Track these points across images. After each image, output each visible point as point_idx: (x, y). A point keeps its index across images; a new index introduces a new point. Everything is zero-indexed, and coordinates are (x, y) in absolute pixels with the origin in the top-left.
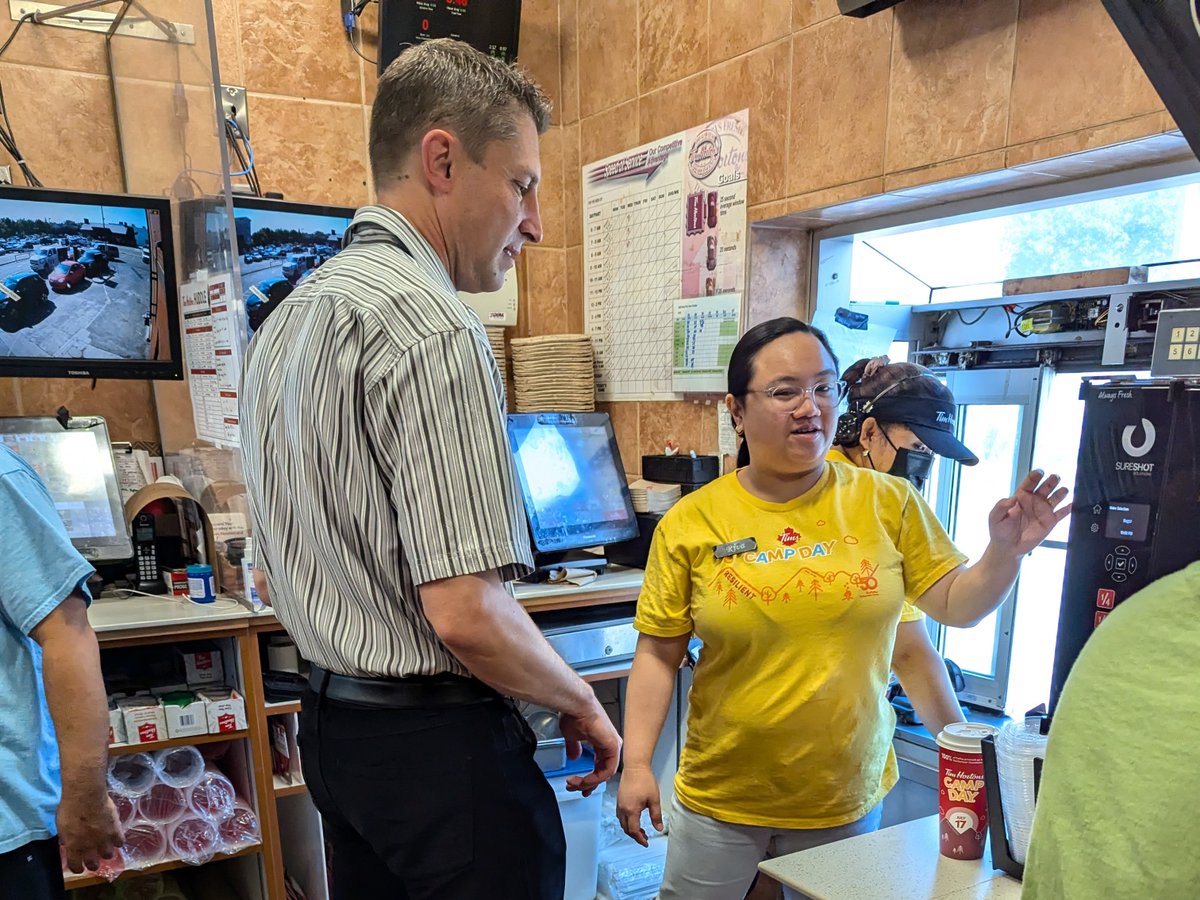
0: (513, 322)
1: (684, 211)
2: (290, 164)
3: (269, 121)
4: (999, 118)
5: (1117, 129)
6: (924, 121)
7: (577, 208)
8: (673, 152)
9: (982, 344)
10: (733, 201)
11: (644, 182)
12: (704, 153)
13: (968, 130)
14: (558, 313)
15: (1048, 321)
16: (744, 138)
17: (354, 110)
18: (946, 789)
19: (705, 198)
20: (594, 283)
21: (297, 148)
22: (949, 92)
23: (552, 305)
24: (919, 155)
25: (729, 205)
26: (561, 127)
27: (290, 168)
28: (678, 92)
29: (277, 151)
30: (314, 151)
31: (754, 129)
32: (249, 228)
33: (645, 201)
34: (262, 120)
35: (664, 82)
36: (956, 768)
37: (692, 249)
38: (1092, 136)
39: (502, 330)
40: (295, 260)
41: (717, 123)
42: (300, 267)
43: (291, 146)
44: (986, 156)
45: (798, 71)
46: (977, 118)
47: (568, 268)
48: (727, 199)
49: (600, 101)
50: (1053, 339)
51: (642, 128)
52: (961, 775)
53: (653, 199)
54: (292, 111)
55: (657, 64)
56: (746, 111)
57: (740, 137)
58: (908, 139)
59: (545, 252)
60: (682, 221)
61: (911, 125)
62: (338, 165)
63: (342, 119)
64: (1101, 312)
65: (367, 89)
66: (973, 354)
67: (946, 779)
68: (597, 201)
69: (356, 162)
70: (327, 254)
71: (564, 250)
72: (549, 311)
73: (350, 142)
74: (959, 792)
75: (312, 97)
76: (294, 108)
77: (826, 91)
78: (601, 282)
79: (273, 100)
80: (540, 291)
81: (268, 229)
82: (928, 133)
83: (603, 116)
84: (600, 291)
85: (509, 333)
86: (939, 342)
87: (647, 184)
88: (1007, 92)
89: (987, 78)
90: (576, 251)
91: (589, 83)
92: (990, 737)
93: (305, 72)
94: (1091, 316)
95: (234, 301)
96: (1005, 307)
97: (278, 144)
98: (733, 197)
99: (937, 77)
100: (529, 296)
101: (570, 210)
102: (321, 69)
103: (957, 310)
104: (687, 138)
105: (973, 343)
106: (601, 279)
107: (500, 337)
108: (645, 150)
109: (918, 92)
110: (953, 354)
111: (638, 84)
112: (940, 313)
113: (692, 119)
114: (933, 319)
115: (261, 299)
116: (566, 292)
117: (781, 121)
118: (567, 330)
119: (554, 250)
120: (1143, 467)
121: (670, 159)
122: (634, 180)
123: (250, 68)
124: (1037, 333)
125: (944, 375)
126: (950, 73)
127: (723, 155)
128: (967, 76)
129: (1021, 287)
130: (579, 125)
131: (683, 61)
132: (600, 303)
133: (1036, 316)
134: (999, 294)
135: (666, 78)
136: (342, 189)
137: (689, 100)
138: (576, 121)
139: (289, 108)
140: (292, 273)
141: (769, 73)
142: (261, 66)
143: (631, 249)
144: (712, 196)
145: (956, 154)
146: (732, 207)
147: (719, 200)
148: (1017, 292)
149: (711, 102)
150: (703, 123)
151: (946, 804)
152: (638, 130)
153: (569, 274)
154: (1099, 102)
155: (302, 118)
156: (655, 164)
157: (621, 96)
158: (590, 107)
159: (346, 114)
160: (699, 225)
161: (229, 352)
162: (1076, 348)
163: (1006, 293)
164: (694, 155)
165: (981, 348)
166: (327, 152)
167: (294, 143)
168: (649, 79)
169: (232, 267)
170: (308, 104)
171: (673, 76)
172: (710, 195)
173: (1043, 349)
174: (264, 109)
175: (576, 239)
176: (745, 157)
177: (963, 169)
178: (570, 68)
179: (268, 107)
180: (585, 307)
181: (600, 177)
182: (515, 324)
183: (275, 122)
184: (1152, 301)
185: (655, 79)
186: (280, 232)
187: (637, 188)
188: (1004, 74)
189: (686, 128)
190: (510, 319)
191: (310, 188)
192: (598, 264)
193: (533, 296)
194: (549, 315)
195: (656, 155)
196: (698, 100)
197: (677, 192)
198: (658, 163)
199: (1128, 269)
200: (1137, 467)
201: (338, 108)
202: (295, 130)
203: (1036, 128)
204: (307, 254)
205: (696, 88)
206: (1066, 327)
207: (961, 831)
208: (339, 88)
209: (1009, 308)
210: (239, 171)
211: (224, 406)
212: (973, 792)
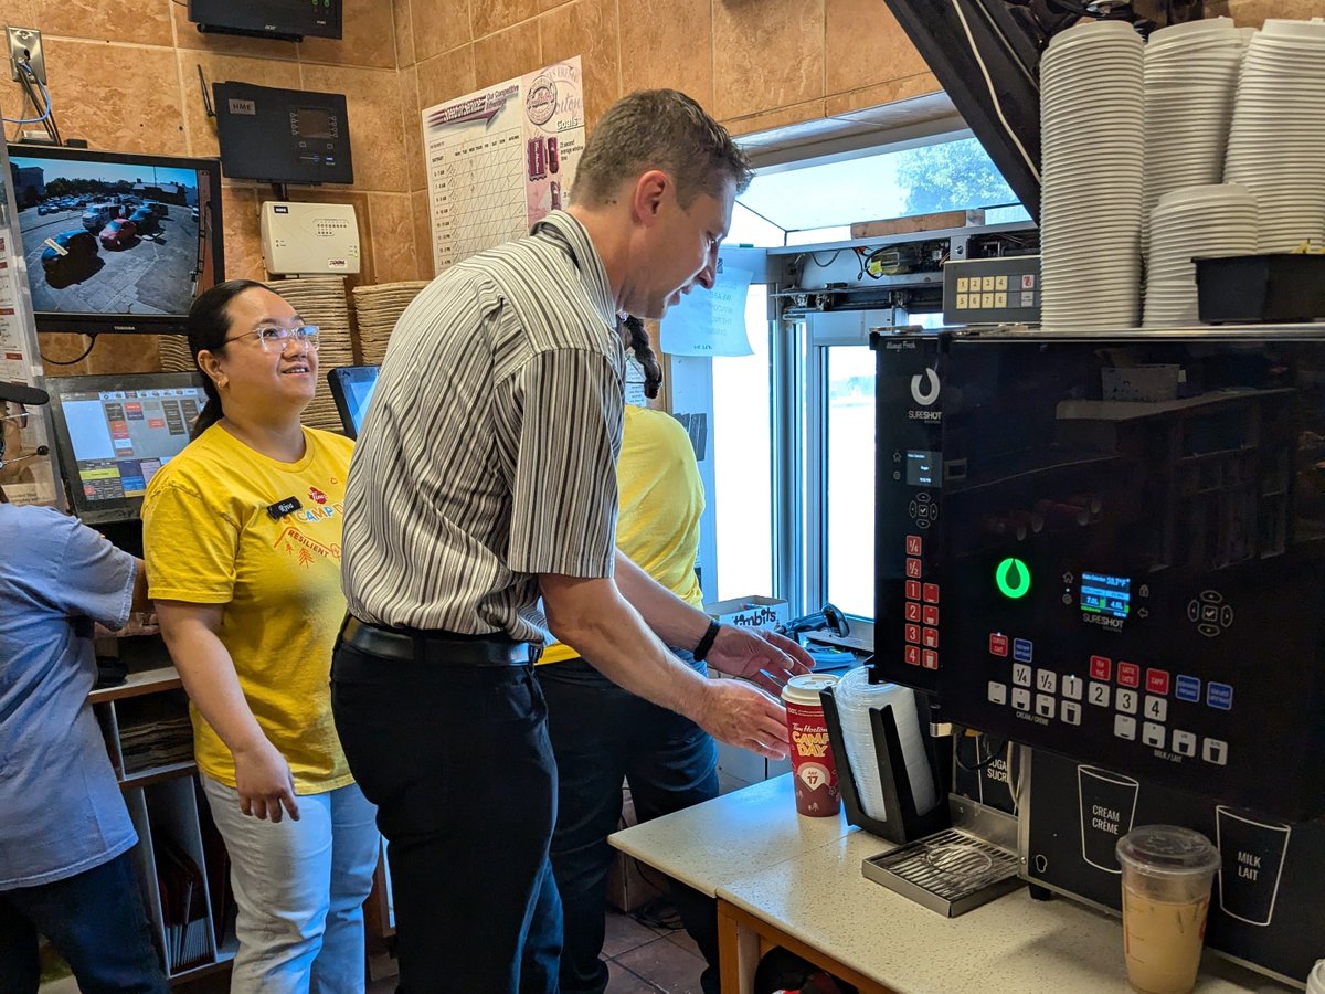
0: (357, 270)
1: (525, 157)
2: (95, 109)
3: (68, 65)
4: (815, 68)
5: (924, 80)
6: (747, 71)
7: (420, 152)
8: (511, 97)
9: (837, 285)
10: (572, 147)
11: (484, 127)
12: (540, 99)
13: (789, 79)
14: (408, 260)
15: (896, 263)
16: (579, 85)
17: (164, 53)
18: (795, 744)
19: (546, 144)
20: (441, 228)
21: (103, 92)
22: (767, 43)
23: (400, 250)
24: (745, 104)
25: (569, 151)
26: (397, 70)
27: (95, 113)
28: (510, 38)
29: (80, 96)
30: (122, 96)
31: (587, 77)
32: (42, 178)
33: (487, 145)
34: (61, 64)
35: (495, 29)
36: (803, 722)
37: (536, 194)
38: (901, 87)
39: (341, 278)
40: (97, 210)
41: (551, 69)
42: (102, 218)
43: (95, 90)
44: (807, 106)
45: (624, 20)
46: (796, 68)
47: (414, 214)
48: (566, 145)
49: (434, 45)
50: (903, 280)
51: (478, 73)
52: (808, 728)
53: (494, 144)
54: (95, 55)
55: (489, 10)
56: (579, 57)
57: (575, 84)
58: (734, 88)
59: (387, 197)
60: (524, 166)
61: (735, 75)
62: (149, 109)
63: (152, 63)
64: (943, 254)
65: (179, 31)
66: (829, 295)
67: (795, 734)
68: (439, 145)
69: (170, 107)
70: (133, 204)
71: (409, 195)
72: (396, 257)
73: (162, 86)
74: (808, 747)
75: (116, 39)
76: (97, 51)
77: (654, 39)
78: (449, 227)
79: (72, 43)
80: (385, 237)
81: (63, 179)
82: (752, 82)
83: (440, 60)
84: (449, 236)
85: (351, 281)
86: (798, 284)
87: (487, 129)
88: (821, 44)
89: (802, 29)
90: (421, 196)
91: (422, 27)
92: (829, 689)
93: (108, 14)
94: (935, 258)
95: (14, 257)
96: (855, 249)
97: (79, 89)
98: (572, 143)
99: (755, 28)
100: (373, 243)
101: (412, 154)
102: (126, 11)
103: (812, 253)
104: (524, 83)
105: (828, 285)
106: (448, 224)
107: (340, 286)
108: (482, 95)
109: (738, 42)
110: (810, 296)
111: (471, 28)
112: (796, 255)
113: (527, 65)
114: (789, 261)
115: (59, 252)
116: (414, 237)
117: (612, 68)
118: (417, 277)
119: (400, 194)
120: (932, 415)
121: (508, 104)
122: (473, 125)
123: (44, 9)
124: (888, 274)
125: (804, 317)
126: (768, 24)
127: (559, 101)
128: (783, 27)
129: (868, 230)
130: (416, 68)
131: (514, 8)
132: (449, 249)
133: (884, 258)
134: (848, 237)
135: (498, 24)
136: (155, 135)
137: (522, 45)
138: (413, 65)
139: (91, 51)
140: (94, 225)
141: (597, 20)
142: (57, 8)
143: (475, 195)
144: (552, 142)
145: (780, 103)
146: (573, 152)
147: (559, 145)
148: (864, 235)
149: (543, 48)
150: (537, 69)
151: (797, 760)
152: (474, 74)
153: (416, 219)
154: (905, 55)
155: (107, 62)
156: (493, 109)
157: (455, 40)
158: (424, 50)
159: (156, 58)
160: (542, 171)
161: (11, 312)
162: (927, 289)
163: (854, 235)
164: (531, 100)
165: (838, 290)
166: (137, 97)
167: (98, 87)
168: (482, 24)
169: (9, 223)
170: (112, 47)
171: (504, 21)
172: (550, 141)
173: (894, 290)
174: (63, 53)
175: (420, 183)
176: (581, 104)
177: (787, 117)
178: (402, 11)
179: (66, 50)
180: (435, 253)
181: (440, 122)
182: (358, 271)
183: (75, 67)
184: (989, 243)
185: (487, 24)
186: (77, 181)
187: (478, 132)
188: (817, 26)
189: (521, 74)
190: (352, 265)
191: (118, 134)
192: (444, 208)
193: (377, 241)
194: (397, 261)
195: (494, 100)
196: (531, 46)
197: (516, 137)
198: (497, 108)
199: (964, 211)
200: (927, 415)
201: (147, 51)
202: (99, 74)
203: (850, 78)
204: (110, 204)
205: (528, 34)
206: (915, 269)
207: (814, 787)
208: (146, 30)
209: (859, 250)
210: (36, 117)
211: (12, 368)
212: (821, 745)
